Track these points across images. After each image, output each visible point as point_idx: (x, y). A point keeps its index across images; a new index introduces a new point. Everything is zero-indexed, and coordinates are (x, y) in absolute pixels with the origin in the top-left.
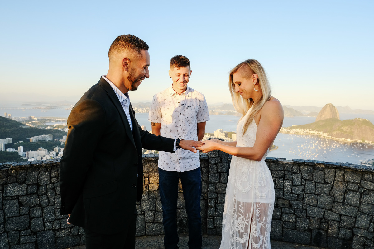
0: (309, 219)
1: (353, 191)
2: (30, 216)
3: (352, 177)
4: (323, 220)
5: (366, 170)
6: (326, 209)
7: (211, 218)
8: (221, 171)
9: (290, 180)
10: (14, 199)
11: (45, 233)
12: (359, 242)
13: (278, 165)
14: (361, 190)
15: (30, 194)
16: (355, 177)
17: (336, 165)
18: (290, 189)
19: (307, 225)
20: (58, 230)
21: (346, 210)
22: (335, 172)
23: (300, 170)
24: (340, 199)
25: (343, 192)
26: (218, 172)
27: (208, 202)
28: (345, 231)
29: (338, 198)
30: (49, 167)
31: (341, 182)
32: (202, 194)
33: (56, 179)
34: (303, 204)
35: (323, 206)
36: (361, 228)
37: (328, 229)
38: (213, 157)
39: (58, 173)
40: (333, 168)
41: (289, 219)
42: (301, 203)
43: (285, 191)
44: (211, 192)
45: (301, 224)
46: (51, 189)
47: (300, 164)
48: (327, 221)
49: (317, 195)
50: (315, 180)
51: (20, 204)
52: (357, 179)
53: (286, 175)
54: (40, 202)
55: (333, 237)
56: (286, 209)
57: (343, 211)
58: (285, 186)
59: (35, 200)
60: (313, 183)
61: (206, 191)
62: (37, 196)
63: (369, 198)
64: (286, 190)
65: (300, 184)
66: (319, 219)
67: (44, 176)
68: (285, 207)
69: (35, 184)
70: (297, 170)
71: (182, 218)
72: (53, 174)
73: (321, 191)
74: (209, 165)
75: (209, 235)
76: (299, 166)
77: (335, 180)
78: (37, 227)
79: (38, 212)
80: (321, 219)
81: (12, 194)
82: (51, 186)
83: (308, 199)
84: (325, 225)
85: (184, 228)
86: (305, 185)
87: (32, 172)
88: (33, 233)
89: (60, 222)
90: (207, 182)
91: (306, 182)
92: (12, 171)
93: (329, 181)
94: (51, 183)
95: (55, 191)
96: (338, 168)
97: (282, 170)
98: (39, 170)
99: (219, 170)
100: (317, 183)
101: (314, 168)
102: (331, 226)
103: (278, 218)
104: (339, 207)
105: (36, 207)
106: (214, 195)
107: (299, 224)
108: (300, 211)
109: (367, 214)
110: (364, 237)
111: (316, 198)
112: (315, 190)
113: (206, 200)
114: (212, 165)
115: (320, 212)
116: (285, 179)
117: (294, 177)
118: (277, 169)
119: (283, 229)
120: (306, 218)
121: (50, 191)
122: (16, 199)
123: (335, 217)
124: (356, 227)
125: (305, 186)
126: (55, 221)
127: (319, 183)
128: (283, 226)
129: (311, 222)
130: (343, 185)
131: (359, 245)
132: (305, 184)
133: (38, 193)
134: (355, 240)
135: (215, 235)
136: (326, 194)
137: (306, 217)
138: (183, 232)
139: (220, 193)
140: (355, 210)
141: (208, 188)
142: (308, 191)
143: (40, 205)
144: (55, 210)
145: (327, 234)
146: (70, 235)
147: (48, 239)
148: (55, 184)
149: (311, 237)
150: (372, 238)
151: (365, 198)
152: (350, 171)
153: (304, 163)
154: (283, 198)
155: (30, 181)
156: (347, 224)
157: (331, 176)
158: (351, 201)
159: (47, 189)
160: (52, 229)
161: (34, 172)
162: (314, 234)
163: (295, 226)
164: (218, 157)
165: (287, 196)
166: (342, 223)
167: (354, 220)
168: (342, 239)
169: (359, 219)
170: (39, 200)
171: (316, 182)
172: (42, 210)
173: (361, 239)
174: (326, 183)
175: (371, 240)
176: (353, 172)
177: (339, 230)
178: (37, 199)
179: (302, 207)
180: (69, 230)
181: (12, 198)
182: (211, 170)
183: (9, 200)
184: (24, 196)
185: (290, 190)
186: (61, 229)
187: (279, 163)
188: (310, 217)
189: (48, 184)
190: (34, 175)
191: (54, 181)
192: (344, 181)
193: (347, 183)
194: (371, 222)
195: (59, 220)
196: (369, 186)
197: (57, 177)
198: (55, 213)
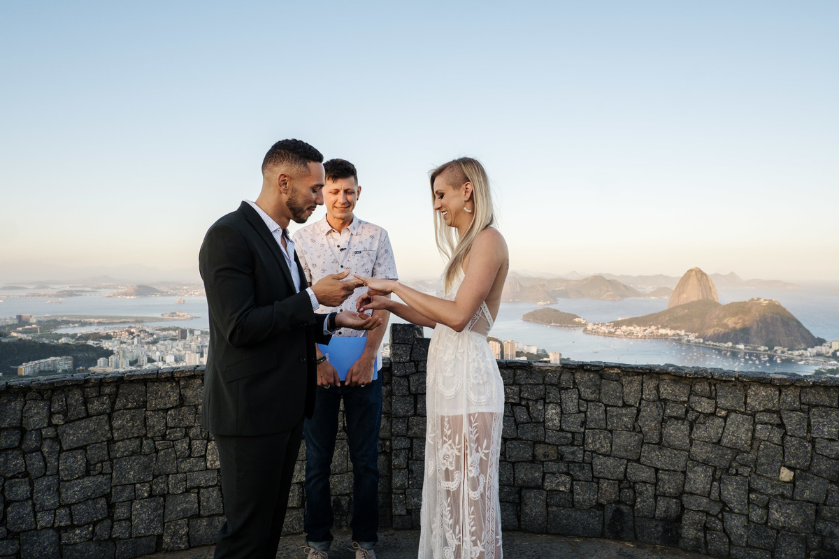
0: (598, 483)
1: (676, 418)
2: (5, 498)
3: (673, 390)
4: (624, 482)
5: (695, 373)
6: (629, 460)
7: (399, 491)
8: (417, 390)
9: (557, 403)
11: (38, 536)
12: (695, 523)
13: (531, 373)
14: (692, 416)
15: (6, 449)
16: (679, 390)
17: (641, 368)
18: (557, 422)
19: (594, 495)
20: (66, 528)
21: (665, 459)
22: (642, 383)
23: (574, 382)
24: (655, 436)
25: (658, 422)
26: (410, 394)
27: (393, 457)
28: (668, 503)
29: (650, 434)
30: (47, 390)
31: (654, 401)
32: (380, 442)
33: (61, 416)
34: (585, 451)
35: (624, 454)
36: (695, 494)
37: (635, 501)
38: (399, 363)
39: (66, 403)
40: (638, 374)
41: (558, 485)
42: (581, 450)
43: (548, 426)
44: (398, 435)
45: (583, 495)
46: (50, 438)
47: (573, 369)
48: (632, 484)
49: (611, 431)
50: (605, 401)
52: (683, 393)
53: (549, 393)
54: (26, 467)
55: (645, 517)
56: (552, 465)
57: (660, 460)
58: (547, 416)
59: (17, 462)
60: (601, 406)
61: (388, 434)
62: (21, 453)
63: (705, 430)
64: (550, 424)
65: (576, 410)
66: (617, 482)
67: (35, 411)
68: (550, 461)
69: (15, 428)
70: (569, 381)
71: (339, 495)
72: (56, 407)
73: (617, 423)
74: (391, 380)
75: (396, 529)
76: (573, 374)
77: (642, 399)
78: (19, 521)
79: (22, 490)
80: (620, 481)
82: (49, 432)
83: (593, 441)
84: (628, 493)
85: (344, 518)
86: (585, 412)
87: (10, 401)
88: (12, 535)
89: (70, 510)
90: (389, 415)
91: (587, 404)
93: (631, 401)
94: (50, 424)
95: (60, 443)
96: (645, 373)
97: (541, 384)
98: (25, 397)
99: (413, 389)
100: (609, 406)
101: (602, 377)
102: (641, 493)
103: (537, 485)
104: (653, 454)
105: (18, 478)
106: (404, 443)
107: (578, 494)
108: (580, 467)
109: (705, 463)
110: (702, 511)
111: (609, 437)
112: (606, 422)
113: (389, 455)
114: (399, 379)
115: (619, 468)
116: (547, 401)
117: (563, 396)
118: (531, 381)
119: (547, 507)
120: (593, 481)
121: (48, 443)
123: (646, 474)
124: (687, 493)
125: (586, 415)
126: (58, 508)
127: (612, 406)
128: (547, 502)
129: (602, 489)
130: (657, 407)
131: (694, 529)
132: (587, 411)
133: (23, 447)
134: (687, 519)
135: (410, 529)
136: (627, 427)
137: (591, 480)
138: (341, 527)
139: (416, 438)
140: (683, 456)
141: (391, 427)
142: (592, 425)
143: (26, 474)
144: (59, 484)
145: (633, 512)
146: (91, 539)
147: (45, 548)
148: (59, 427)
149: (604, 521)
150: (719, 512)
151: (698, 432)
152: (670, 379)
153: (582, 367)
154: (544, 443)
155: (4, 421)
156: (670, 488)
157: (635, 390)
158: (674, 439)
159: (42, 439)
160: (52, 527)
161: (15, 401)
162: (609, 513)
163: (571, 500)
164: (410, 361)
165: (552, 437)
166: (660, 486)
167: (681, 477)
168: (662, 520)
169: (691, 475)
170: (25, 462)
171: (606, 406)
172: (31, 484)
173: (697, 517)
174: (625, 405)
175: (716, 516)
176: (673, 380)
177: (656, 503)
178: (20, 461)
179: (584, 458)
180: (91, 529)
182: (397, 389)
185: (558, 425)
186: (72, 527)
187: (535, 370)
188: (599, 478)
189: (44, 428)
190: (15, 409)
191: (57, 420)
192: (660, 399)
193: (665, 404)
194: (714, 479)
195: (69, 506)
196: (705, 406)
197: (65, 413)
198: (58, 492)
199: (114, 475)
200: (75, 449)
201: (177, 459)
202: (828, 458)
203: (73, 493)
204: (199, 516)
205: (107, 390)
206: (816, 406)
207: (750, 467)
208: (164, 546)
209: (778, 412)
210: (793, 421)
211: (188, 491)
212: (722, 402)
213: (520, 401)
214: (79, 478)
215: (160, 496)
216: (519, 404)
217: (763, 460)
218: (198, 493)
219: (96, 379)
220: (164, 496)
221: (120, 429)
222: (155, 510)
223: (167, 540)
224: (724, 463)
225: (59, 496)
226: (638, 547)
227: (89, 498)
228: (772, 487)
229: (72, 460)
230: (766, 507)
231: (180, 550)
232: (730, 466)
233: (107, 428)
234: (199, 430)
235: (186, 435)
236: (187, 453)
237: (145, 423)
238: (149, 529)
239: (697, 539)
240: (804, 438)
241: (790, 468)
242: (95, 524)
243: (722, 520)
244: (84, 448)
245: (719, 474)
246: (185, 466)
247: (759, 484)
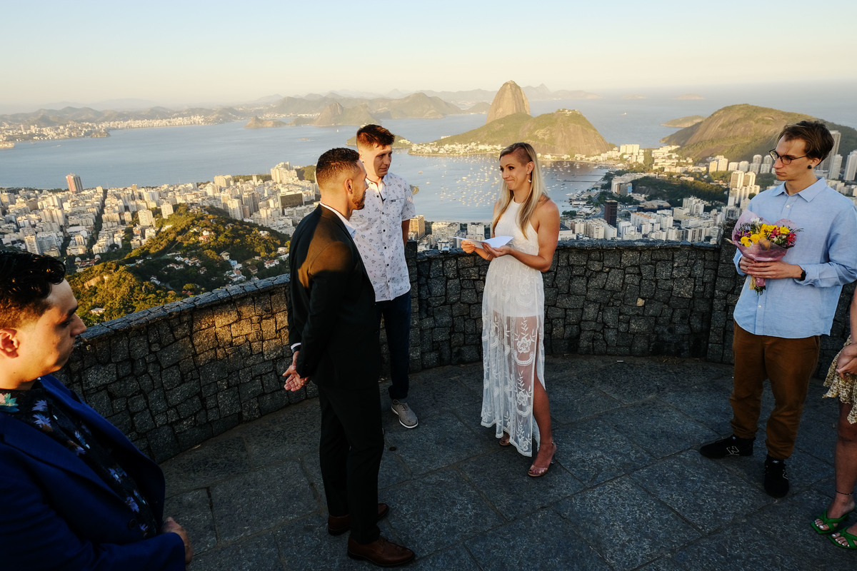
1: (579, 276)
2: (130, 411)
3: (577, 258)
10: (101, 391)
11: (159, 432)
12: (587, 338)
14: (588, 274)
15: (123, 377)
16: (581, 258)
20: (176, 423)
21: (571, 302)
24: (565, 289)
25: (568, 280)
28: (572, 328)
29: (562, 288)
30: (145, 328)
31: (565, 267)
33: (157, 344)
36: (588, 321)
37: (552, 331)
39: (159, 334)
46: (152, 362)
48: (550, 320)
51: (112, 396)
52: (583, 260)
54: (140, 387)
55: (558, 338)
57: (568, 303)
59: (133, 385)
62: (134, 377)
63: (596, 282)
67: (138, 345)
69: (126, 360)
72: (152, 339)
77: (558, 266)
78: (144, 425)
79: (140, 403)
81: (95, 383)
82: (152, 358)
87: (118, 341)
88: (142, 436)
89: (176, 409)
92: (87, 347)
95: (160, 364)
98: (127, 337)
102: (556, 325)
104: (564, 300)
105: (135, 395)
109: (595, 301)
110: (592, 330)
121: (151, 366)
122: (103, 390)
123: (560, 313)
124: (583, 321)
126: (168, 410)
130: (567, 270)
131: (587, 341)
133: (135, 373)
134: (583, 336)
140: (582, 299)
143: (141, 391)
144: (165, 393)
145: (551, 337)
146: (195, 425)
147: (165, 439)
148: (158, 353)
150: (602, 329)
151: (592, 283)
152: (576, 251)
155: (118, 356)
156: (573, 319)
158: (577, 289)
159: (146, 364)
160: (167, 424)
161: (121, 341)
166: (567, 319)
167: (580, 312)
168: (568, 339)
169: (586, 310)
170: (138, 383)
172: (146, 398)
173: (589, 334)
175: (600, 332)
176: (578, 252)
177: (565, 328)
178: (135, 383)
180: (193, 419)
181: (98, 390)
183: (93, 394)
184: (114, 382)
186: (180, 421)
189: (147, 355)
190: (123, 346)
191: (155, 348)
192: (569, 265)
193: (573, 268)
194: (600, 310)
195: (175, 407)
196: (596, 266)
197: (159, 342)
198: (166, 399)
199: (201, 378)
200: (171, 366)
201: (243, 358)
202: (664, 290)
203: (176, 397)
204: (264, 394)
205: (185, 319)
206: (660, 260)
207: (620, 300)
208: (244, 419)
209: (639, 266)
210: (646, 271)
211: (253, 379)
212: (607, 263)
213: (479, 277)
214: (178, 386)
215: (235, 386)
216: (479, 280)
217: (628, 295)
218: (261, 379)
219: (177, 312)
220: (237, 386)
221: (200, 345)
222: (234, 396)
223: (246, 414)
224: (606, 300)
225: (167, 401)
226: (554, 357)
227: (187, 398)
228: (632, 310)
229: (170, 374)
230: (628, 323)
231: (255, 419)
232: (610, 301)
233: (190, 346)
234: (255, 335)
235: (247, 340)
236: (249, 352)
237: (216, 337)
238: (232, 410)
239: (588, 347)
240: (652, 280)
241: (643, 298)
242: (195, 415)
243: (603, 334)
244: (177, 364)
245: (603, 307)
246: (250, 362)
247: (625, 309)
